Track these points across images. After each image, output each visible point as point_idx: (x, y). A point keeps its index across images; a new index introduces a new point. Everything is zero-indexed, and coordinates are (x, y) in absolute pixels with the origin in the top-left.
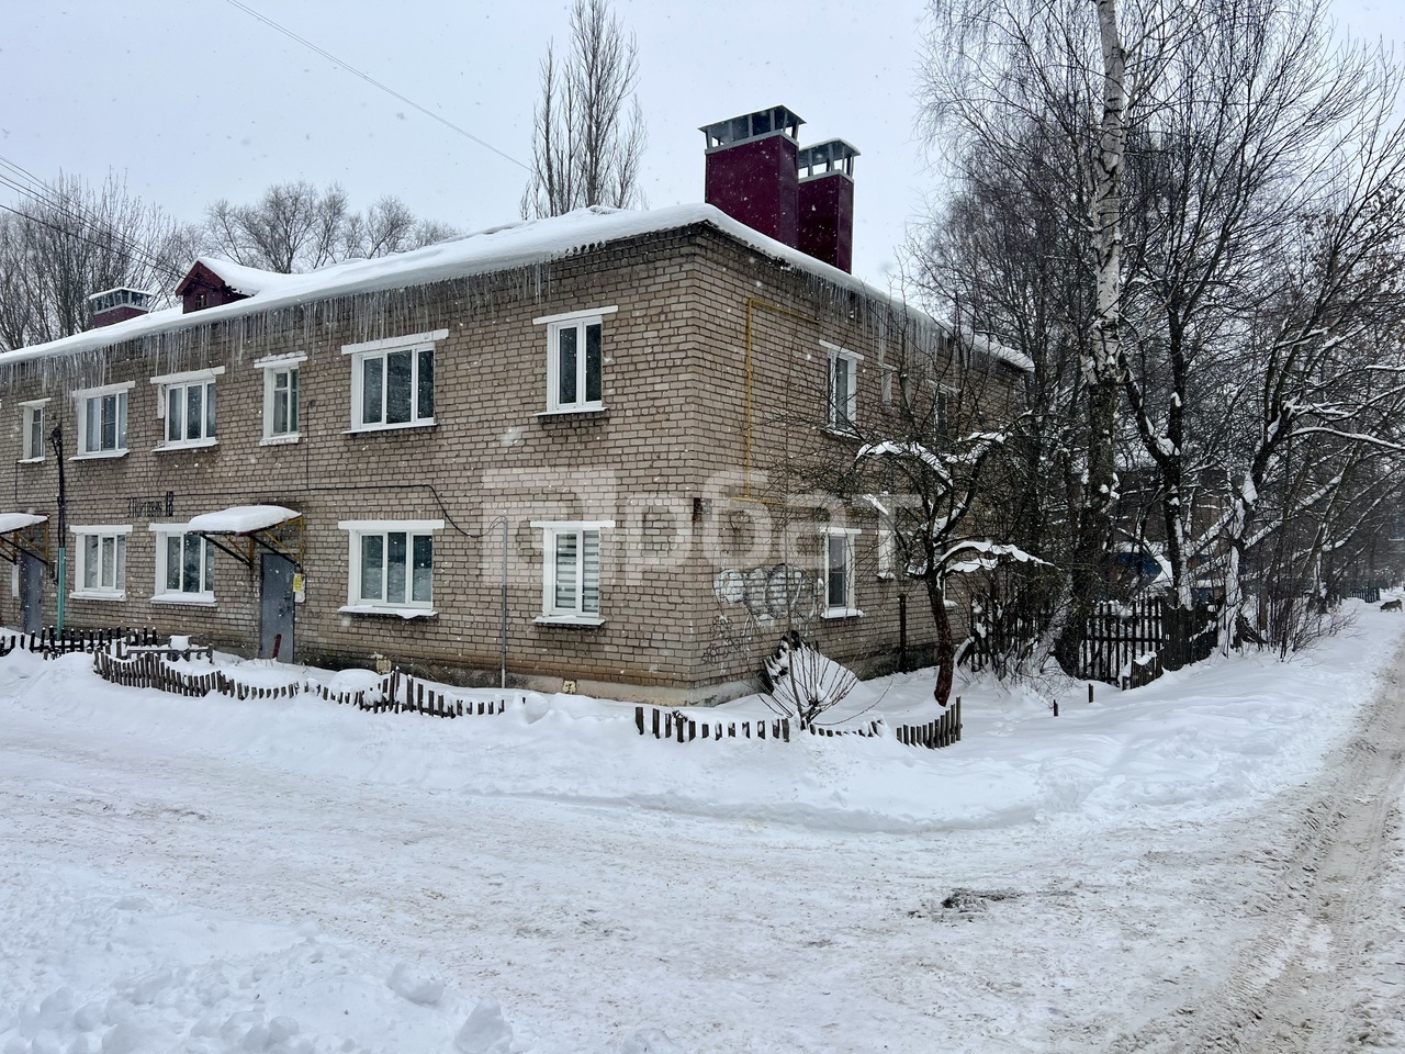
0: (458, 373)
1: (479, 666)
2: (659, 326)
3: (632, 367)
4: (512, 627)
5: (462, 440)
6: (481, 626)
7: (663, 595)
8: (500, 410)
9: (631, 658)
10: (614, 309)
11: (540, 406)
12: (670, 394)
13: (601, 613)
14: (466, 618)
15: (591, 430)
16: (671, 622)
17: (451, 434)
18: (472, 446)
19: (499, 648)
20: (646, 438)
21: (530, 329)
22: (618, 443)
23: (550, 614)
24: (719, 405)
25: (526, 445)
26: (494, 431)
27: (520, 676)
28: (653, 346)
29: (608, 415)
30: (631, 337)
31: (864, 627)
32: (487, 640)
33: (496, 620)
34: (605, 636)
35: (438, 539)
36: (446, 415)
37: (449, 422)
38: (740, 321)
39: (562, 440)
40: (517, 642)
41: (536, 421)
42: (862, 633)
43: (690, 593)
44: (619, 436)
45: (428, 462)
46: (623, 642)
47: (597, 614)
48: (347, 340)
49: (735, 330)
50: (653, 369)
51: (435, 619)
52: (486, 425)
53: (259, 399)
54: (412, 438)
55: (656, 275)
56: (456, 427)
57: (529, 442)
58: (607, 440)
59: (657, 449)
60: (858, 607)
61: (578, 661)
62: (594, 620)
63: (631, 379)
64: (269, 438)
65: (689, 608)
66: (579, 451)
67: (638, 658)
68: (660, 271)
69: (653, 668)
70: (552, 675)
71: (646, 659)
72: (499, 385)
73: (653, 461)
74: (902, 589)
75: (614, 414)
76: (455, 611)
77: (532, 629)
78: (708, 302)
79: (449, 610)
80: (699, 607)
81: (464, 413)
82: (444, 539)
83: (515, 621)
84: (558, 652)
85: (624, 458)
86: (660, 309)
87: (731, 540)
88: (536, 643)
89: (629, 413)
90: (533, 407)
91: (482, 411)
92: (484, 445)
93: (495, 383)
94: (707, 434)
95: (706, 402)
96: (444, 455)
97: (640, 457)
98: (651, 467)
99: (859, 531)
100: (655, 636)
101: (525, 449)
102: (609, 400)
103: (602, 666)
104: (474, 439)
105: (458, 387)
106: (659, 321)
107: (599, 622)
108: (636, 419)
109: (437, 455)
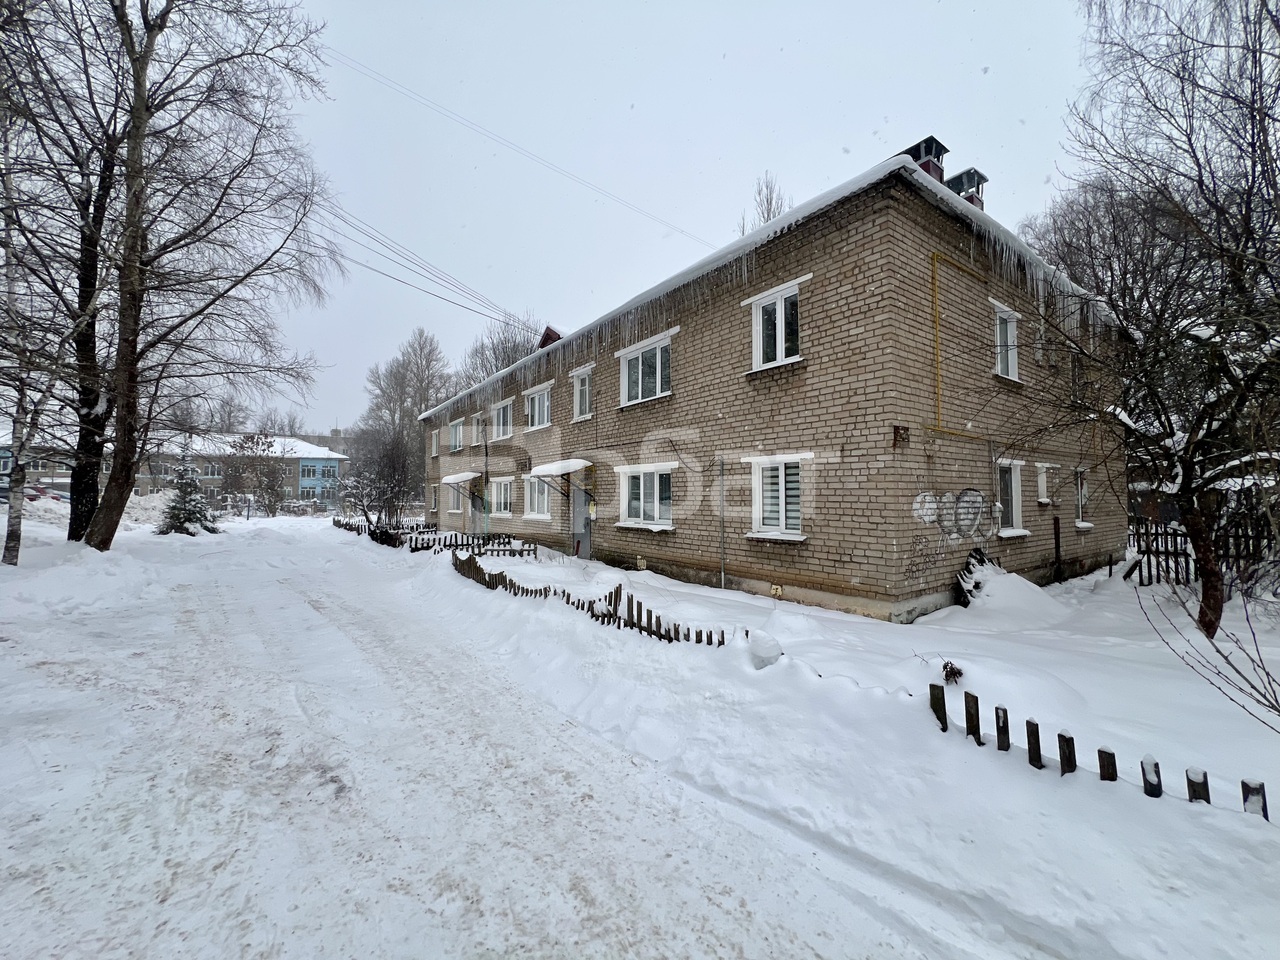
0: (687, 355)
1: (705, 568)
2: (853, 279)
3: (827, 320)
4: (728, 540)
5: (690, 403)
6: (705, 538)
7: (863, 516)
8: (717, 376)
9: (832, 570)
10: (810, 276)
11: (747, 368)
12: (865, 335)
13: (804, 531)
14: (695, 532)
15: (790, 379)
16: (873, 540)
17: (682, 400)
18: (697, 406)
19: (719, 556)
20: (842, 378)
21: (739, 311)
22: (815, 387)
23: (759, 531)
24: (913, 344)
25: (737, 399)
26: (712, 392)
27: (736, 578)
28: (847, 298)
29: (805, 364)
30: (825, 295)
31: (1029, 545)
32: (710, 549)
33: (716, 534)
34: (807, 550)
35: (674, 475)
36: (679, 387)
37: (681, 391)
38: (926, 271)
39: (766, 391)
40: (733, 552)
41: (744, 380)
42: (1028, 550)
43: (892, 514)
44: (816, 380)
45: (667, 422)
46: (825, 556)
47: (799, 532)
48: (618, 349)
49: (923, 279)
50: (848, 317)
51: (674, 533)
52: (707, 389)
53: (572, 395)
54: (657, 406)
55: (849, 237)
56: (685, 394)
57: (738, 397)
58: (805, 385)
59: (854, 386)
60: (1025, 528)
61: (783, 570)
62: (797, 536)
63: (826, 331)
64: (577, 418)
65: (891, 527)
66: (780, 398)
67: (839, 571)
68: (851, 233)
69: (855, 581)
70: (762, 579)
71: (848, 572)
72: (716, 358)
73: (850, 397)
74: (1055, 512)
75: (811, 362)
76: (687, 527)
77: (744, 542)
78: (900, 251)
79: (683, 526)
80: (901, 527)
81: (691, 383)
82: (679, 475)
83: (730, 535)
84: (766, 561)
85: (821, 398)
86: (853, 265)
87: (925, 466)
88: (748, 553)
89: (825, 359)
90: (742, 369)
91: (703, 379)
92: (705, 404)
93: (713, 357)
94: (904, 368)
95: (901, 340)
96: (677, 415)
97: (837, 396)
98: (848, 403)
99: (1023, 463)
100: (856, 552)
101: (736, 403)
102: (806, 352)
103: (805, 575)
104: (698, 401)
105: (687, 365)
106: (853, 275)
107: (802, 539)
108: (832, 364)
109: (674, 416)
